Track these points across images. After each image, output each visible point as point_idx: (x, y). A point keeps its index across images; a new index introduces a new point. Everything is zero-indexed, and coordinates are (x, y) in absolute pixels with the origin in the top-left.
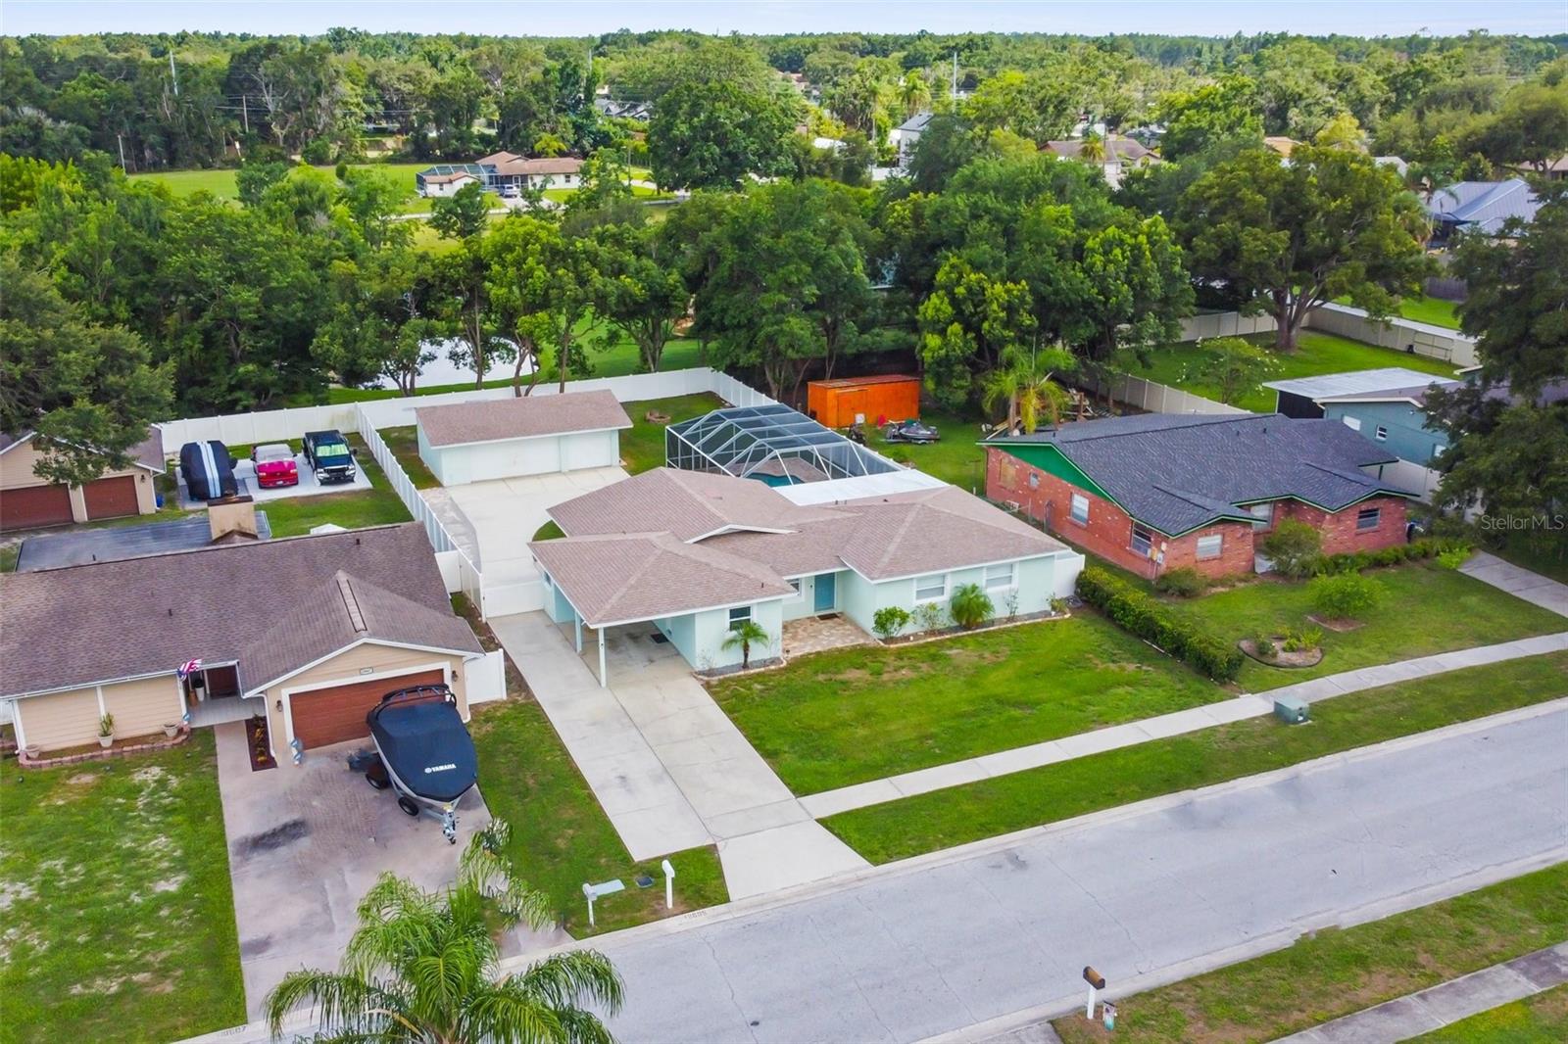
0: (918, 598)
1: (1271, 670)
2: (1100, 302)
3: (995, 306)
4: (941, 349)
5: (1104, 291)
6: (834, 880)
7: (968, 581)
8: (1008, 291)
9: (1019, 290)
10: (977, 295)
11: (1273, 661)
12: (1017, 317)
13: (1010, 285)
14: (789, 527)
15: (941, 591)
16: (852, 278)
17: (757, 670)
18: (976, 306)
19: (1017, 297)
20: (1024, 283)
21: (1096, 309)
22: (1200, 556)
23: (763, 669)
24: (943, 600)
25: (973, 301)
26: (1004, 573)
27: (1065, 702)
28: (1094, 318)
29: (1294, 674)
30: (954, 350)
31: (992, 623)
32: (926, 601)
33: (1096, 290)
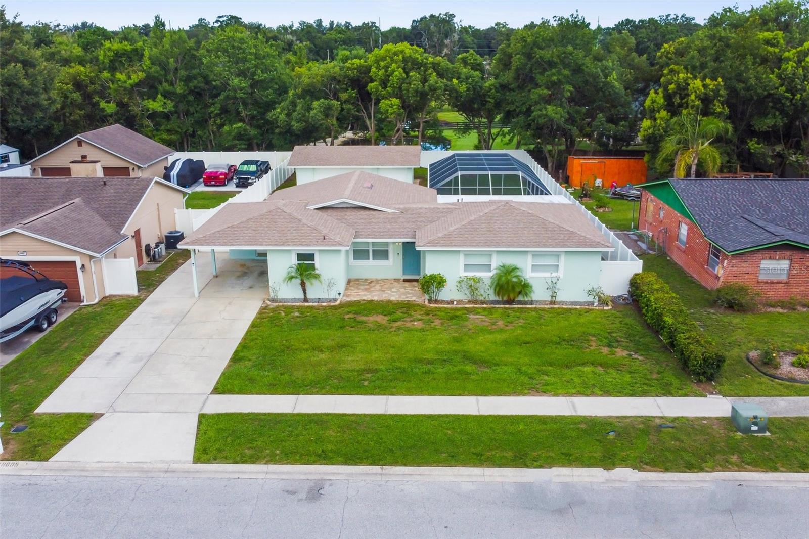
0: (465, 271)
1: (765, 379)
2: (787, 98)
3: (693, 97)
4: (649, 128)
5: (792, 90)
6: (145, 466)
7: (510, 261)
8: (705, 86)
9: (714, 85)
10: (683, 90)
11: (772, 371)
12: (712, 106)
13: (708, 81)
14: (395, 208)
15: (488, 267)
16: (606, 84)
17: (311, 304)
18: (682, 98)
19: (712, 90)
20: (720, 80)
21: (783, 104)
22: (762, 278)
23: (315, 304)
24: (487, 276)
25: (680, 94)
26: (550, 261)
27: (524, 369)
28: (782, 112)
29: (787, 387)
30: (659, 130)
31: (532, 303)
32: (470, 274)
33: (784, 88)
